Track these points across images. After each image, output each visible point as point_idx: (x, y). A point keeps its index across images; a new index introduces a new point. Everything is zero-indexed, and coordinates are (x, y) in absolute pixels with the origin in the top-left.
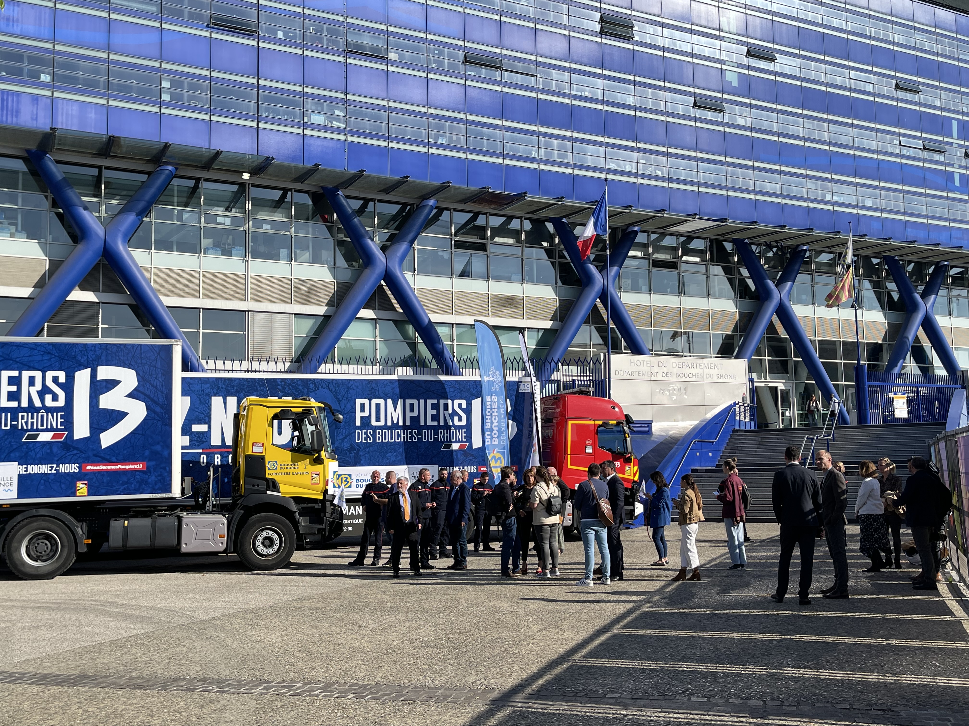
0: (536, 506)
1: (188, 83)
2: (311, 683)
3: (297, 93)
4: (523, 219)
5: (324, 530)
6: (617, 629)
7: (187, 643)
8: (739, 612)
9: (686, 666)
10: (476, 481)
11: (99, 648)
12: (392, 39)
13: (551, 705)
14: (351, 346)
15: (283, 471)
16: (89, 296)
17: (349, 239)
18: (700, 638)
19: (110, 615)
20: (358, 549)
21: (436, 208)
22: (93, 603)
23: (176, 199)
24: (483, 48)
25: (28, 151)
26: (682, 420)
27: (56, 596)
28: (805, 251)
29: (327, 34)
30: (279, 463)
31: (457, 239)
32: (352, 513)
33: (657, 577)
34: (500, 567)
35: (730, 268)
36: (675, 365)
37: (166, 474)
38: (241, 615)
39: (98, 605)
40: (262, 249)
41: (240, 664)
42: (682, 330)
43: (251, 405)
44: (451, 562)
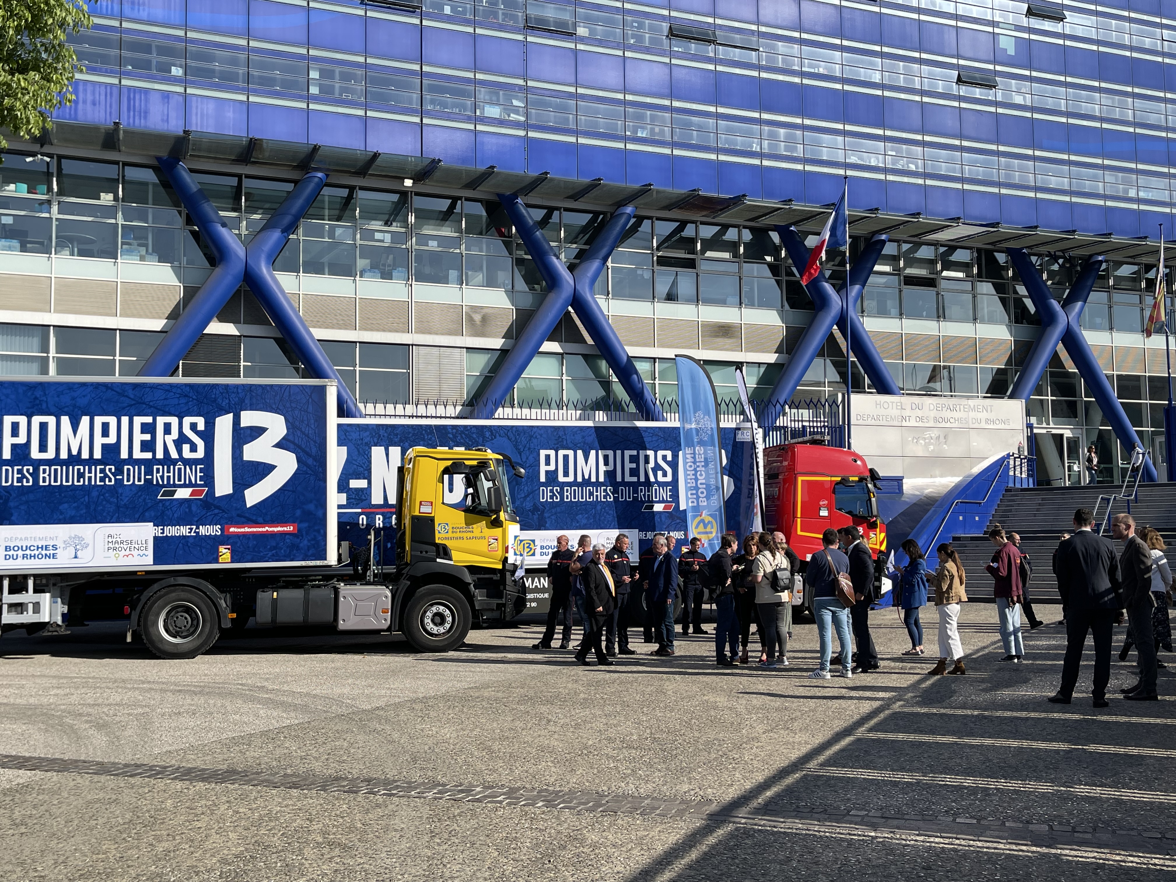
0: (760, 579)
1: (340, 72)
2: (492, 787)
3: (467, 80)
4: (741, 228)
5: (504, 605)
6: (861, 732)
7: (348, 736)
8: (1015, 714)
9: (949, 780)
10: (685, 550)
11: (248, 740)
12: (581, 10)
13: (782, 822)
14: (532, 386)
15: (455, 535)
16: (229, 329)
17: (530, 257)
18: (966, 745)
19: (259, 702)
20: (543, 629)
21: (634, 217)
22: (240, 687)
23: (327, 212)
24: (692, 17)
25: (158, 159)
26: (941, 476)
27: (198, 677)
28: (1101, 262)
29: (502, 7)
30: (450, 526)
31: (660, 254)
32: (536, 586)
33: (910, 669)
34: (715, 654)
35: (1003, 285)
36: (932, 407)
37: (320, 538)
38: (409, 705)
39: (245, 690)
40: (427, 270)
41: (409, 763)
42: (942, 364)
43: (417, 456)
44: (655, 647)
